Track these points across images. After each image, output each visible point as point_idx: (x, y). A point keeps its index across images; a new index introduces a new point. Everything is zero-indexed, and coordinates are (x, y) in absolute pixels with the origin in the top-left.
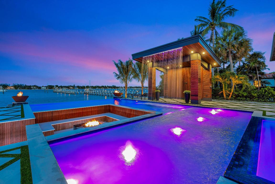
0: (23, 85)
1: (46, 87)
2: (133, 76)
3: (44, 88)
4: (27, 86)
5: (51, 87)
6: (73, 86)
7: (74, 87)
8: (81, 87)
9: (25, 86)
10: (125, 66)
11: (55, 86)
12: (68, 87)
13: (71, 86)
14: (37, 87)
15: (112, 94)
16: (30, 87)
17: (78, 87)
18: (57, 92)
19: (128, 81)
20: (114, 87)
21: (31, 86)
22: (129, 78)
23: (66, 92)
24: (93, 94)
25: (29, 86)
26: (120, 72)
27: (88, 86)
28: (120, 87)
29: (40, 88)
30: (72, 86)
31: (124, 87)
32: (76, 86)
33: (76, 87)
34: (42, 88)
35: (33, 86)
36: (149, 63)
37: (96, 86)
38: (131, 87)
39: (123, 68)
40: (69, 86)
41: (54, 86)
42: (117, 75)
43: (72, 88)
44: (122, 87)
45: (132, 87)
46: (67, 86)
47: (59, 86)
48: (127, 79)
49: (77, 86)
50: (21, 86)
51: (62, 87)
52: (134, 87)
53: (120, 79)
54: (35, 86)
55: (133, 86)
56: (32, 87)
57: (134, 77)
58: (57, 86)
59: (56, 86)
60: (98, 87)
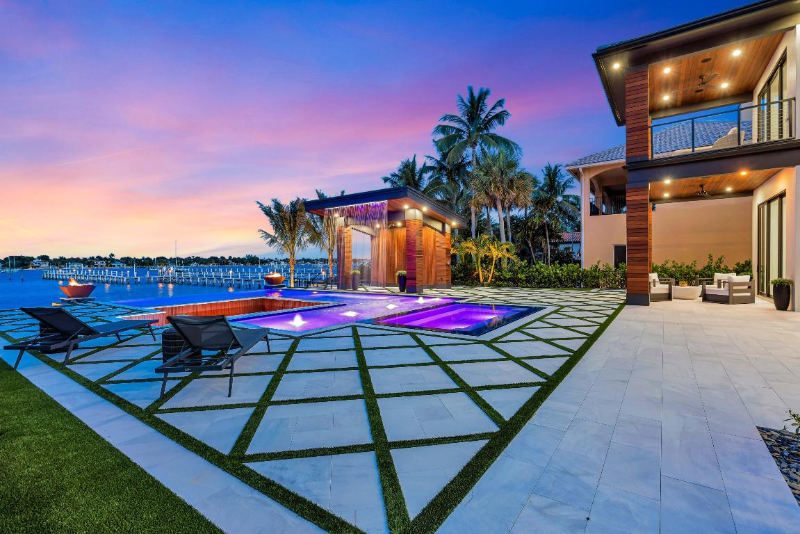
2: (308, 237)
5: (21, 262)
6: (108, 257)
7: (110, 261)
10: (288, 215)
11: (35, 257)
13: (99, 258)
15: (249, 281)
17: (127, 261)
18: (56, 279)
19: (296, 248)
22: (299, 243)
23: (96, 279)
24: (189, 284)
26: (277, 227)
28: (271, 260)
30: (105, 259)
31: (284, 260)
32: (118, 257)
33: (117, 260)
36: (339, 220)
38: (305, 260)
39: (283, 218)
41: (32, 259)
42: (268, 235)
43: (103, 263)
46: (85, 259)
48: (294, 243)
49: (122, 259)
52: (317, 260)
53: (276, 244)
55: (312, 259)
57: (312, 240)
58: (45, 258)
59: (39, 258)
60: (198, 260)
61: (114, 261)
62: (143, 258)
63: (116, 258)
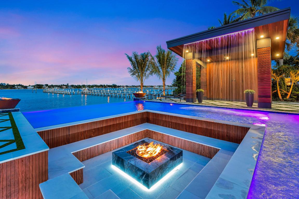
0: (5, 84)
1: (33, 86)
3: (30, 87)
4: (10, 85)
5: (39, 86)
7: (67, 86)
8: (76, 86)
9: (7, 85)
12: (61, 87)
13: (64, 85)
14: (22, 86)
16: (14, 87)
20: (115, 86)
21: (14, 85)
22: (145, 75)
23: (60, 92)
24: (92, 95)
25: (12, 85)
27: (84, 85)
28: (121, 86)
29: (26, 87)
33: (69, 86)
34: (29, 87)
35: (17, 85)
37: (93, 85)
40: (61, 85)
41: (43, 85)
43: (65, 87)
44: (124, 86)
45: (134, 86)
46: (59, 85)
47: (49, 85)
48: (143, 76)
49: (71, 85)
50: (2, 85)
51: (53, 86)
52: (137, 86)
53: (135, 75)
54: (20, 85)
56: (15, 87)
58: (47, 85)
59: (45, 85)
60: (96, 86)
61: (68, 86)
62: (78, 85)
63: (69, 85)
